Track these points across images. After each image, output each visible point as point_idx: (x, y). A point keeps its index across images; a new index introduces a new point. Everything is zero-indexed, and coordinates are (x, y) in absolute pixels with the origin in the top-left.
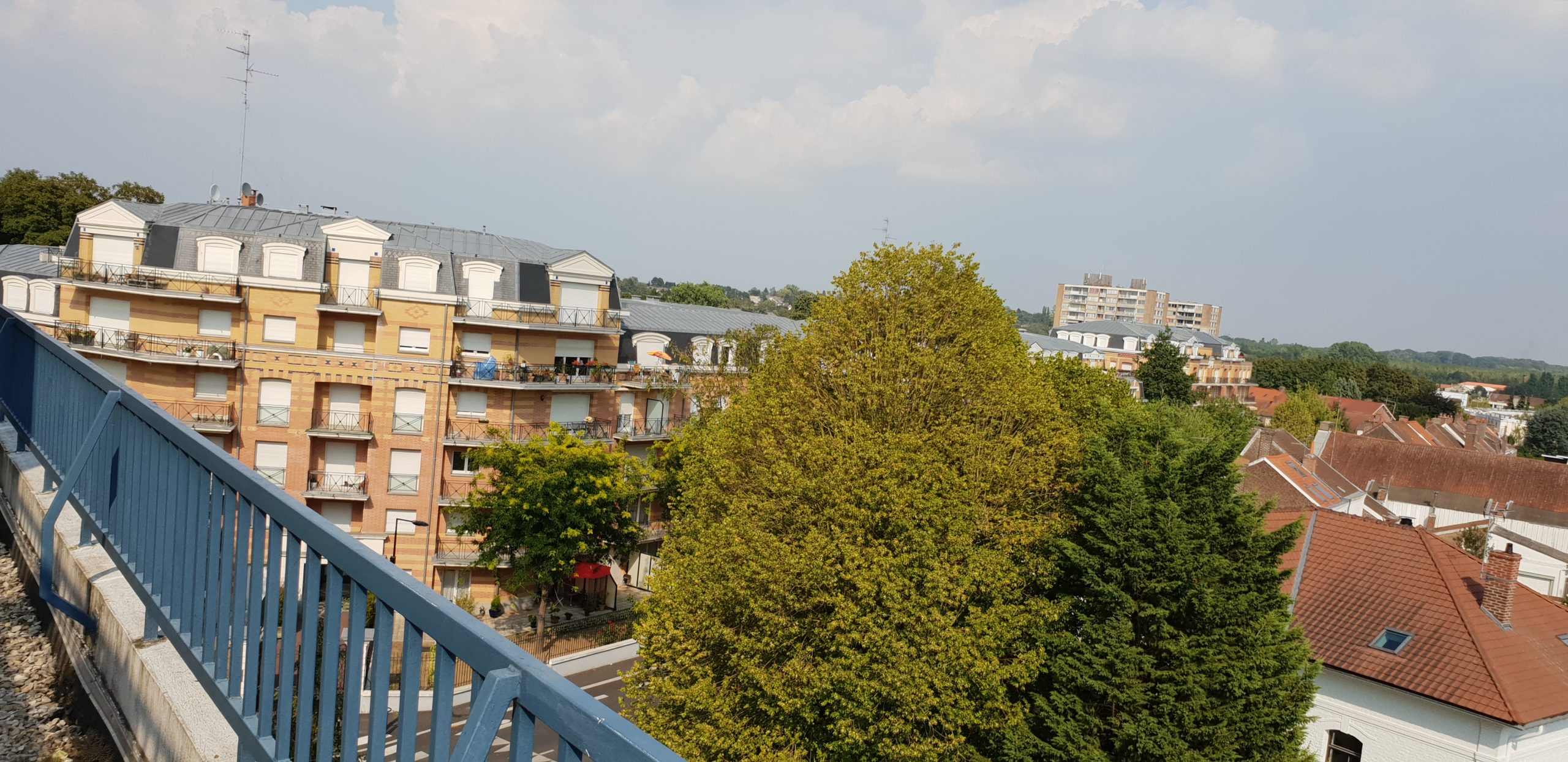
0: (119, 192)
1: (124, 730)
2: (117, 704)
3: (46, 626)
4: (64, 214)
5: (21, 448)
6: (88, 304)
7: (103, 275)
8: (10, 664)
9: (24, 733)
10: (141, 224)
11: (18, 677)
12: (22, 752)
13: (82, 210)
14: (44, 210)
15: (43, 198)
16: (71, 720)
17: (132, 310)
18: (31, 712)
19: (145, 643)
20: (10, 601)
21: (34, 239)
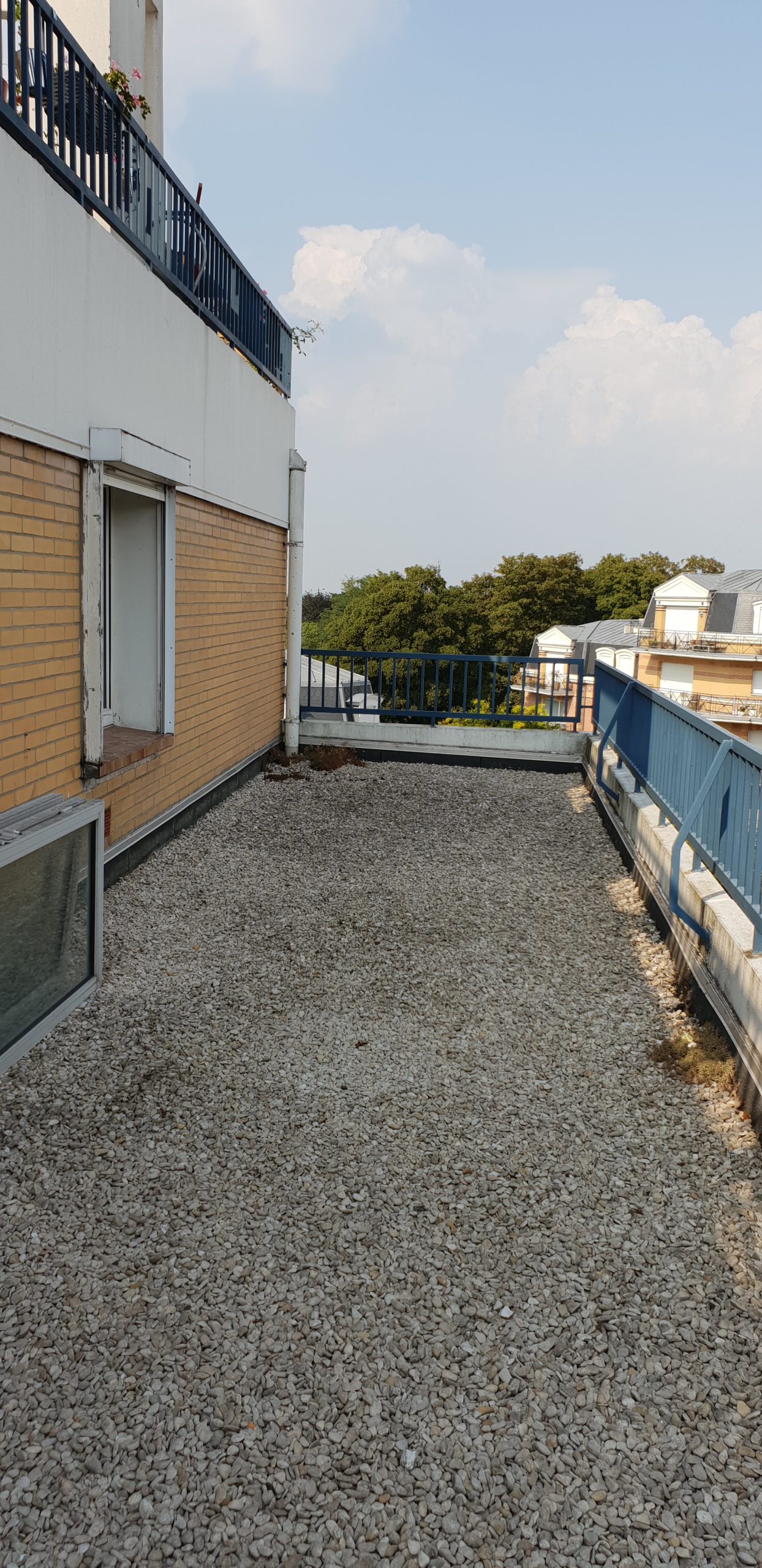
0: (687, 566)
1: (737, 1027)
2: (730, 1004)
3: (664, 932)
4: (642, 590)
5: (637, 790)
6: (660, 669)
7: (673, 643)
8: (642, 962)
9: (658, 1016)
10: (705, 593)
11: (649, 973)
12: (659, 1031)
13: (657, 585)
14: (628, 588)
15: (627, 578)
16: (691, 1013)
17: (696, 673)
18: (660, 1002)
19: (754, 955)
20: (636, 913)
21: (619, 614)
